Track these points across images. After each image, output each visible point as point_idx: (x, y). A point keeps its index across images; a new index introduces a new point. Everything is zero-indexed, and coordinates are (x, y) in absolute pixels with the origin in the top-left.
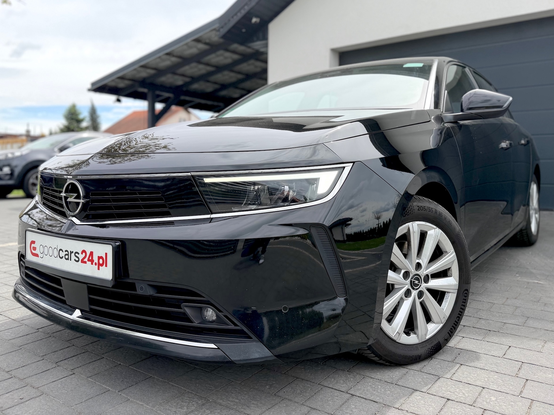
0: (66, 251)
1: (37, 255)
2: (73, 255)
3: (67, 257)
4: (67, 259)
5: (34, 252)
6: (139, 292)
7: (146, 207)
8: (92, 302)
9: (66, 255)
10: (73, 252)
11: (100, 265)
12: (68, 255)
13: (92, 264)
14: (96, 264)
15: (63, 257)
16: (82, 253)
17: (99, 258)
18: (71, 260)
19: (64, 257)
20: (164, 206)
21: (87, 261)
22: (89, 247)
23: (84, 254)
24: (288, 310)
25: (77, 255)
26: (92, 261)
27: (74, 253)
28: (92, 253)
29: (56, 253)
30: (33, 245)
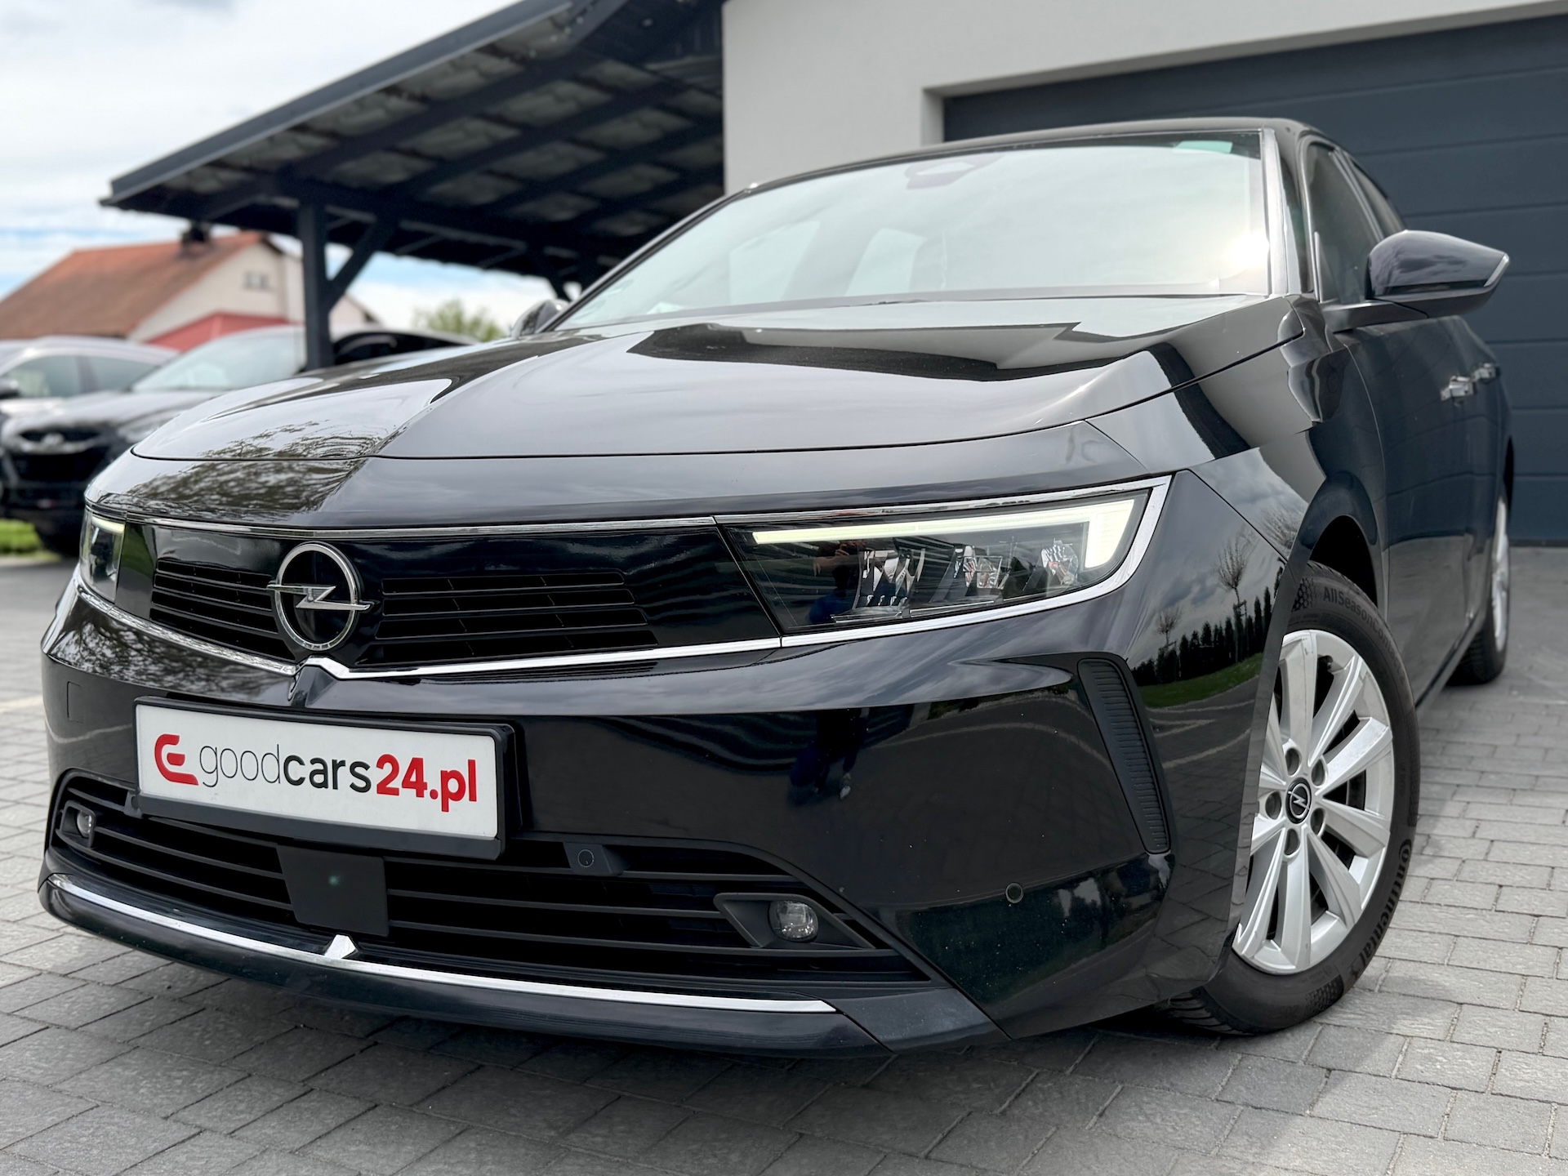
0: (313, 761)
1: (189, 780)
2: (343, 772)
3: (319, 779)
4: (318, 786)
5: (172, 769)
6: (578, 868)
7: (571, 619)
8: (396, 908)
9: (313, 773)
10: (343, 763)
11: (447, 797)
12: (324, 774)
13: (420, 794)
14: (434, 795)
17: (445, 776)
18: (335, 787)
19: (307, 780)
20: (634, 617)
21: (400, 786)
22: (405, 745)
23: (388, 767)
24: (1022, 896)
26: (420, 788)
27: (348, 765)
28: (417, 765)
29: (272, 768)
30: (167, 749)
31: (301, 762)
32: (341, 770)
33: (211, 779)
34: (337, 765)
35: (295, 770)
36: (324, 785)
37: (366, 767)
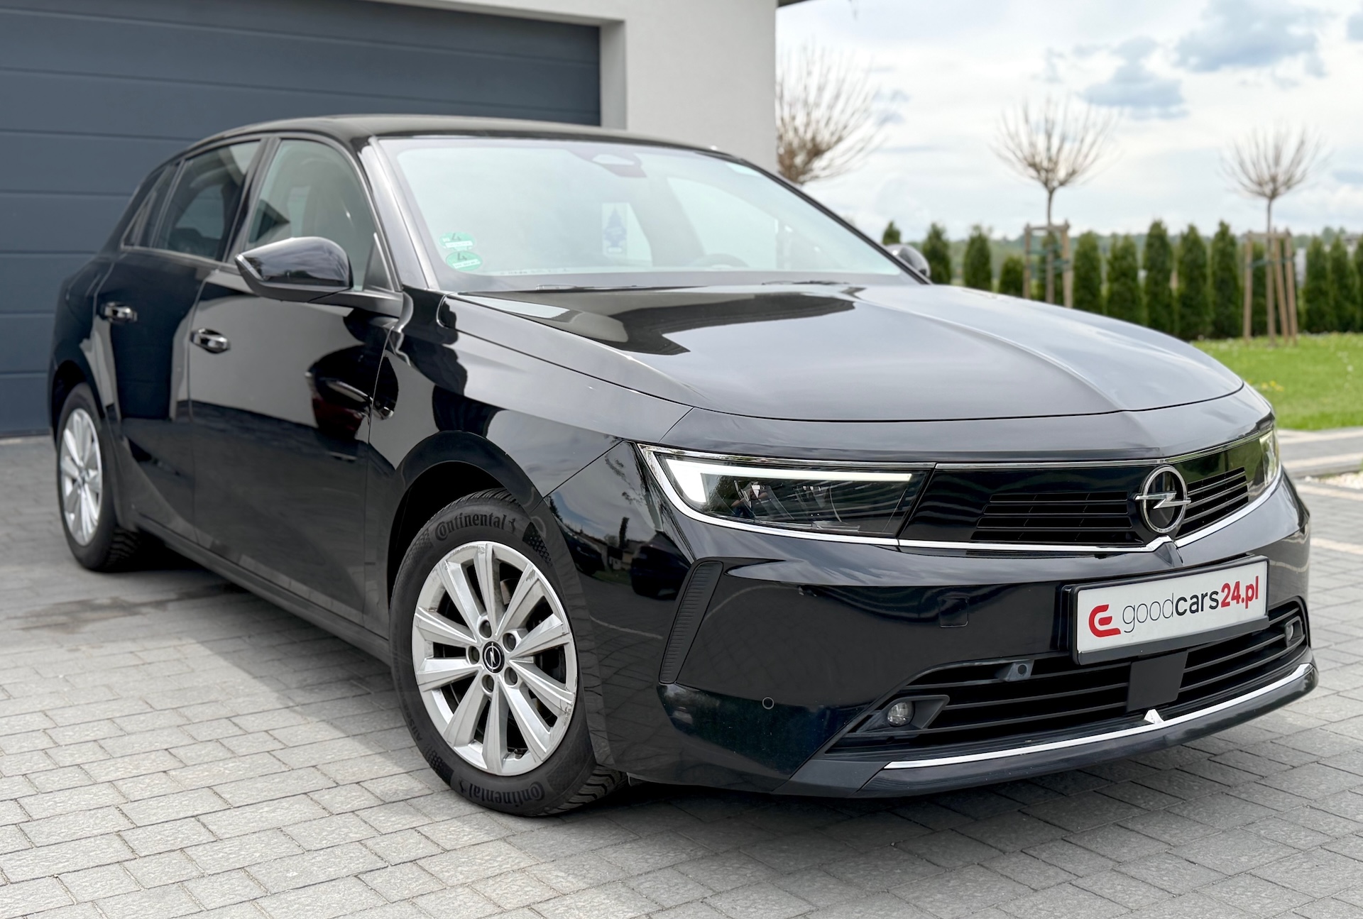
2: (1207, 599)
3: (1194, 608)
4: (1193, 612)
12: (1197, 604)
13: (1238, 602)
15: (1186, 610)
16: (1223, 591)
18: (1202, 610)
19: (1188, 611)
23: (1226, 590)
25: (1214, 596)
26: (1237, 598)
27: (1209, 595)
28: (1237, 585)
31: (1185, 600)
32: (1205, 598)
33: (1129, 627)
34: (1203, 596)
35: (1183, 606)
36: (1197, 610)
37: (1216, 593)
